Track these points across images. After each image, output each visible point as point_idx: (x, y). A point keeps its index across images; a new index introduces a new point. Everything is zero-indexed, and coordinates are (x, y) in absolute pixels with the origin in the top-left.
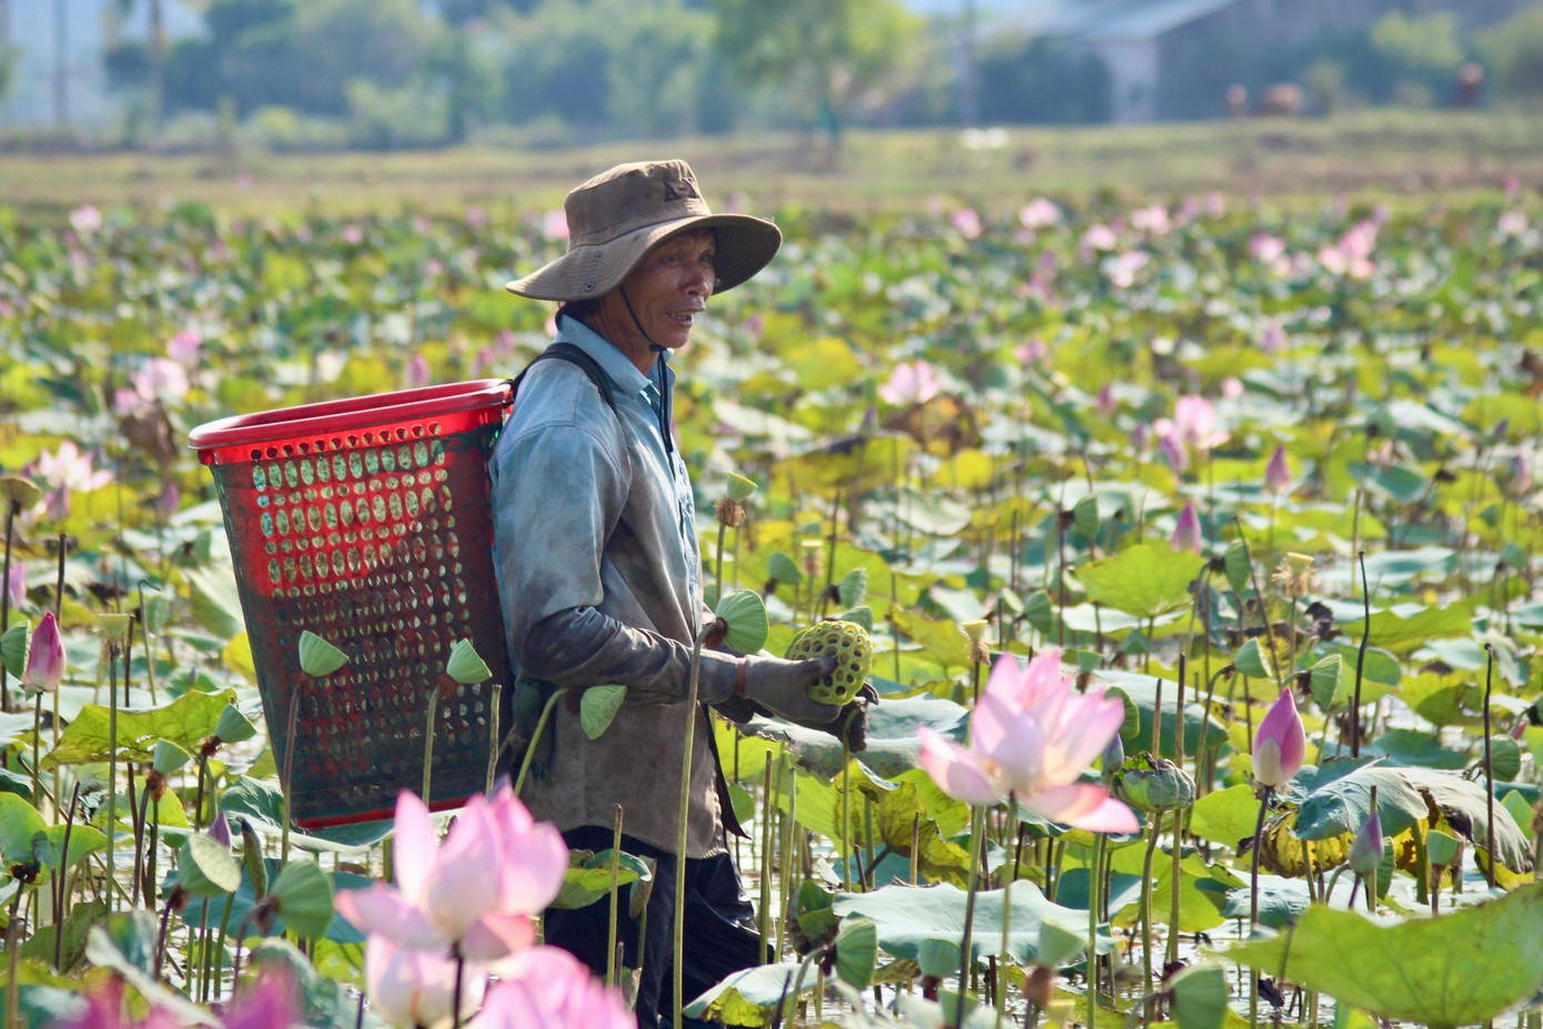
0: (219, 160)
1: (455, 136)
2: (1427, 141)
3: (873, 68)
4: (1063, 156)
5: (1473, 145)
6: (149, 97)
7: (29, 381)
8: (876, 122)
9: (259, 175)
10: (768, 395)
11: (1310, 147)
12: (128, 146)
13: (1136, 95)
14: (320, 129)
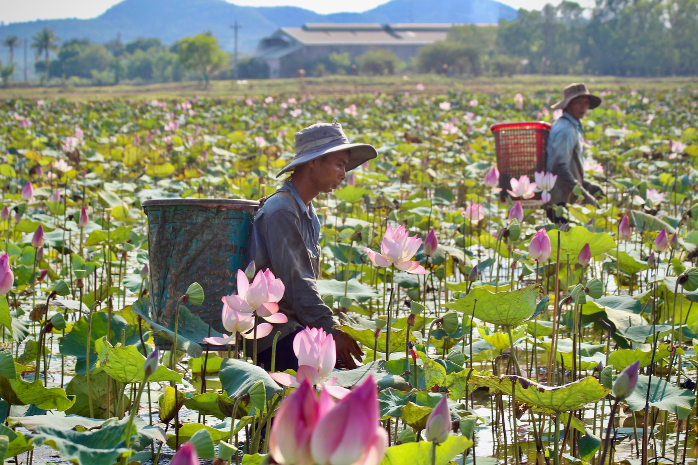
0: (63, 88)
1: (116, 82)
2: (345, 82)
3: (216, 66)
4: (260, 86)
5: (355, 83)
6: (46, 74)
7: (40, 143)
8: (215, 78)
9: (72, 92)
10: (222, 145)
11: (318, 84)
12: (41, 85)
13: (275, 72)
14: (85, 81)
